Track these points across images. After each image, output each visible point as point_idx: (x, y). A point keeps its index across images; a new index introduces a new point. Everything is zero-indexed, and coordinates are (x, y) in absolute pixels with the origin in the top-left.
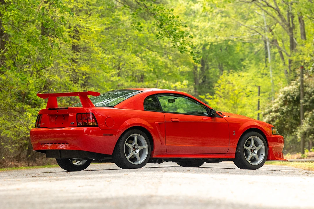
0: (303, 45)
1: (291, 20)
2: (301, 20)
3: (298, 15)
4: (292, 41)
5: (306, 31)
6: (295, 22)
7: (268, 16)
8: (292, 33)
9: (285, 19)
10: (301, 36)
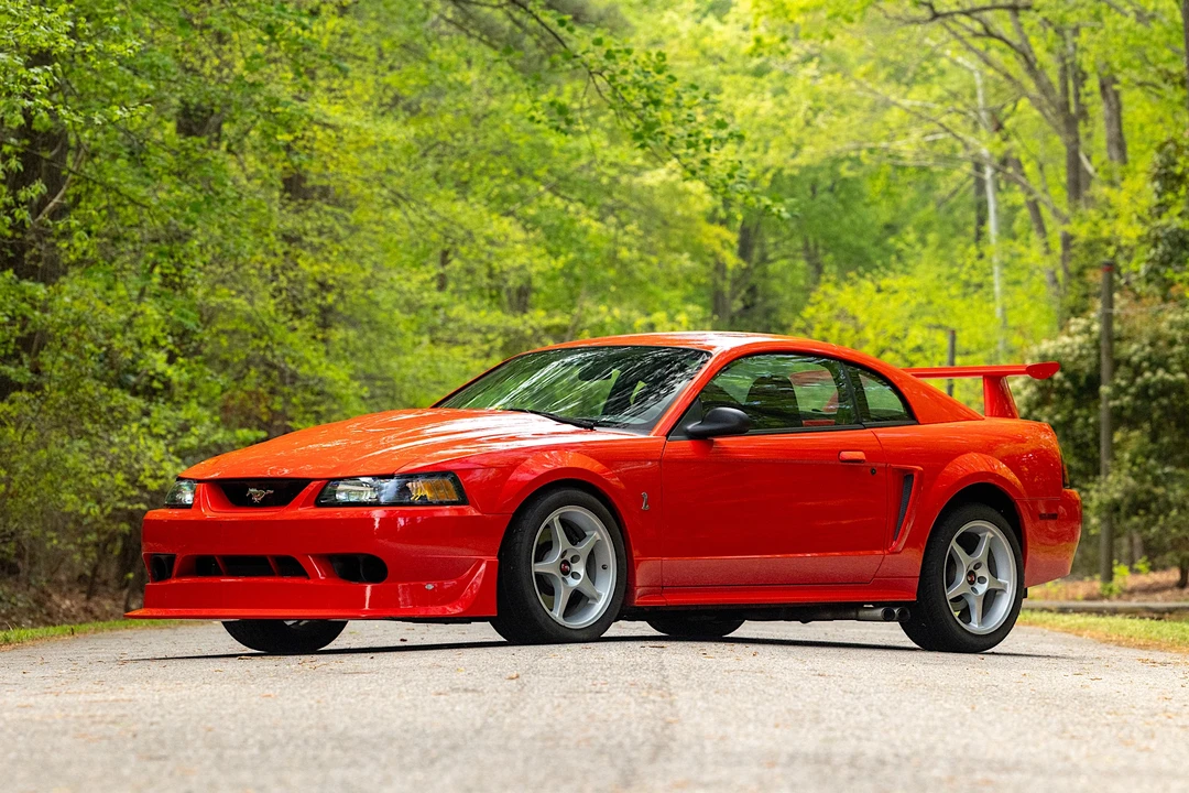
0: (1112, 184)
1: (1071, 85)
2: (1108, 90)
3: (1099, 74)
4: (1075, 165)
5: (1125, 128)
6: (1087, 95)
7: (990, 72)
8: (1076, 133)
9: (1050, 83)
10: (1109, 150)
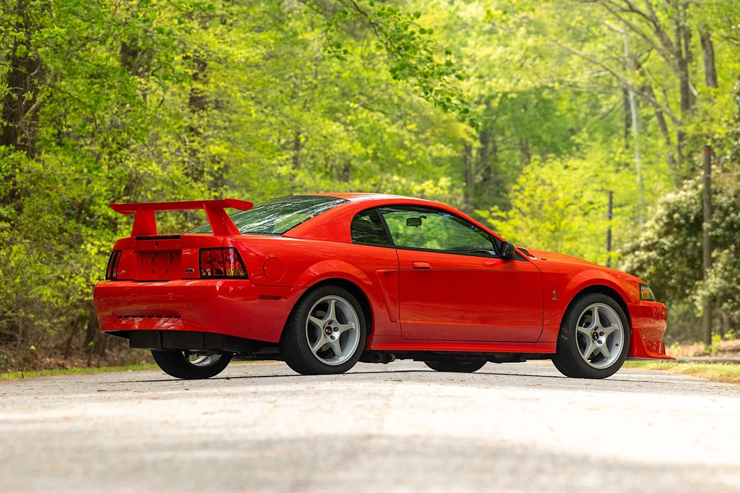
0: (710, 100)
1: (683, 41)
2: (706, 43)
3: (700, 32)
4: (685, 90)
5: (717, 66)
6: (693, 47)
7: (633, 34)
8: (686, 71)
9: (669, 40)
10: (707, 80)
